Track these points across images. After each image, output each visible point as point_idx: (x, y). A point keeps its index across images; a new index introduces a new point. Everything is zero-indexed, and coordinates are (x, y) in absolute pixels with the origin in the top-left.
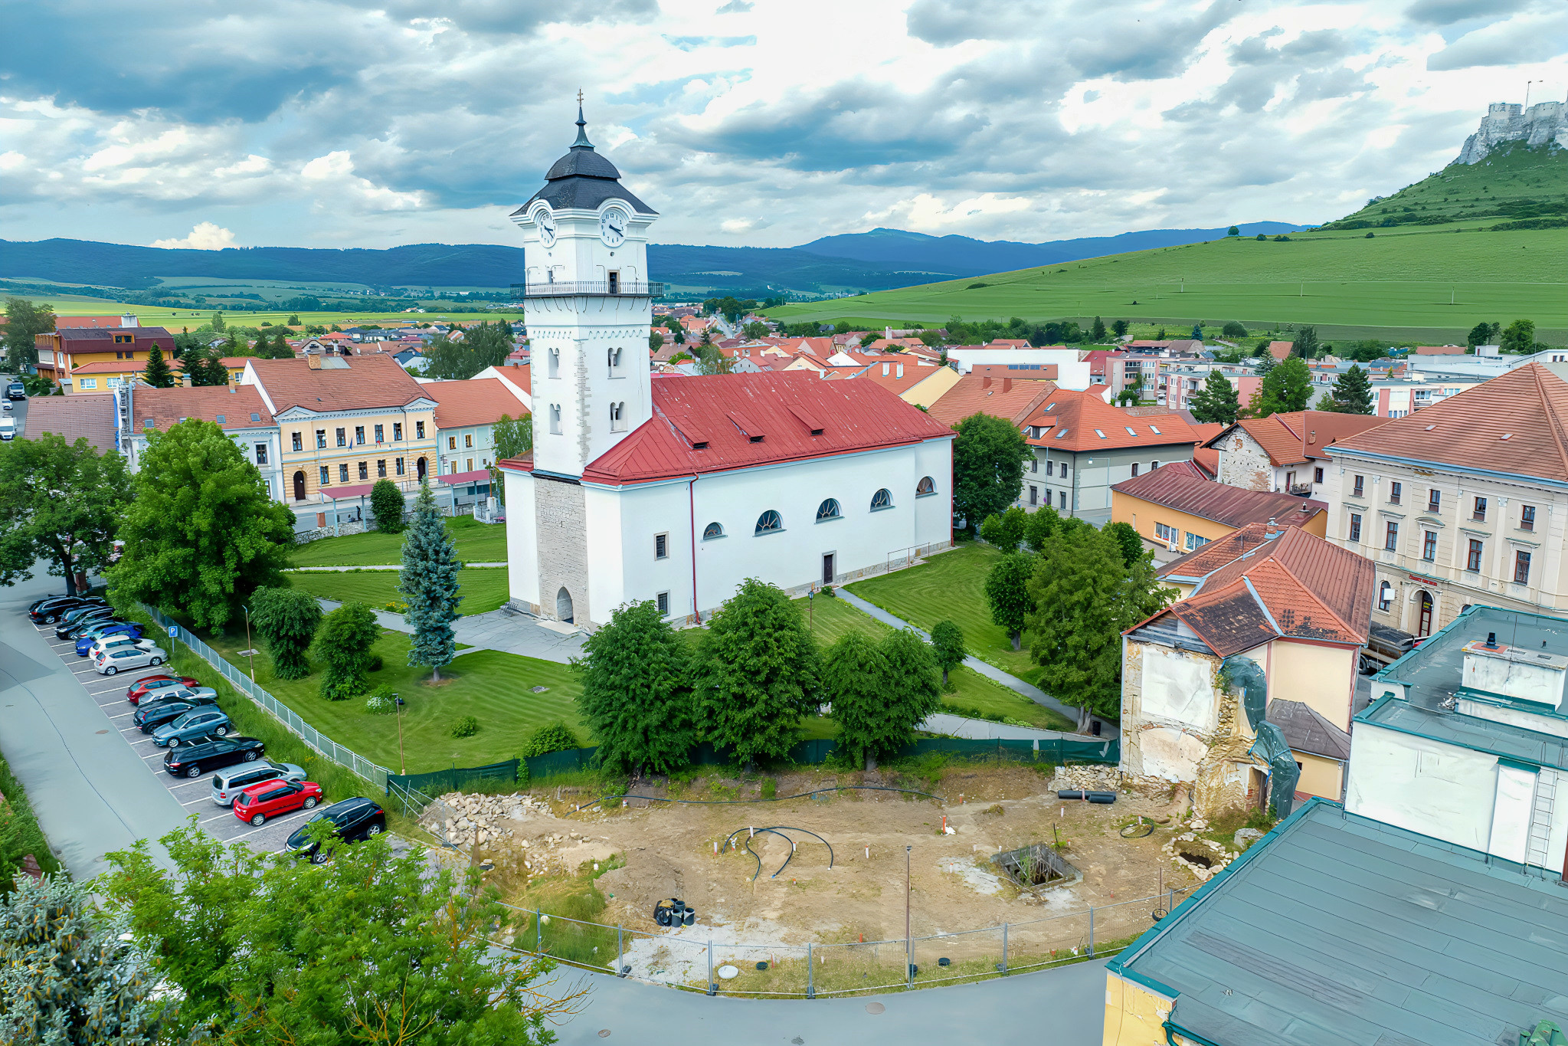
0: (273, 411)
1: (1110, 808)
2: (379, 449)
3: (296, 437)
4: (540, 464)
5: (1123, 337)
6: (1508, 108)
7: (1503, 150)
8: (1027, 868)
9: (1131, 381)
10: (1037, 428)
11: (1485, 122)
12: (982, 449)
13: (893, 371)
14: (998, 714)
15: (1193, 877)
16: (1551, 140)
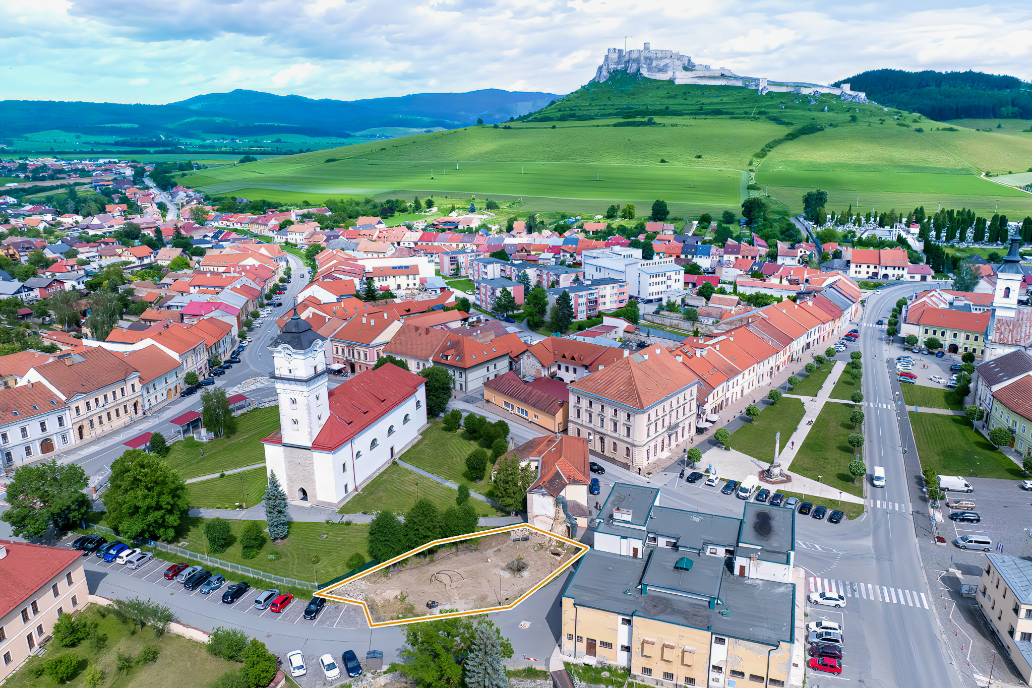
0: (64, 398)
1: (528, 542)
2: (116, 403)
3: (77, 408)
4: (285, 441)
5: (432, 209)
6: (617, 51)
7: (616, 76)
8: (515, 566)
9: (454, 267)
10: (447, 357)
11: (607, 58)
12: (437, 385)
13: (368, 322)
14: (486, 513)
15: (556, 560)
16: (638, 71)
